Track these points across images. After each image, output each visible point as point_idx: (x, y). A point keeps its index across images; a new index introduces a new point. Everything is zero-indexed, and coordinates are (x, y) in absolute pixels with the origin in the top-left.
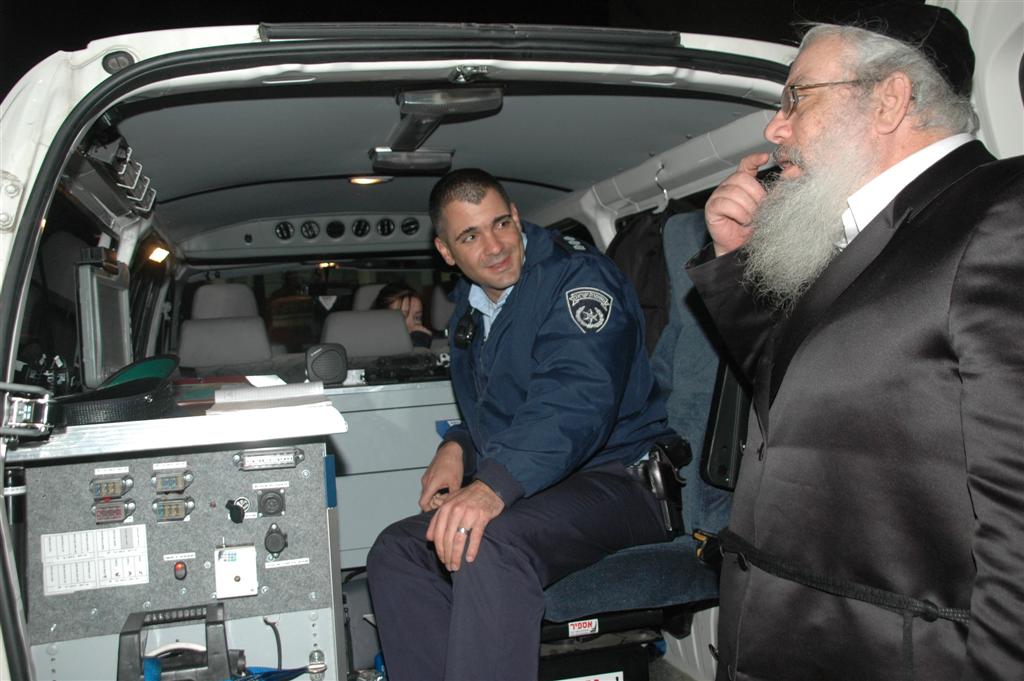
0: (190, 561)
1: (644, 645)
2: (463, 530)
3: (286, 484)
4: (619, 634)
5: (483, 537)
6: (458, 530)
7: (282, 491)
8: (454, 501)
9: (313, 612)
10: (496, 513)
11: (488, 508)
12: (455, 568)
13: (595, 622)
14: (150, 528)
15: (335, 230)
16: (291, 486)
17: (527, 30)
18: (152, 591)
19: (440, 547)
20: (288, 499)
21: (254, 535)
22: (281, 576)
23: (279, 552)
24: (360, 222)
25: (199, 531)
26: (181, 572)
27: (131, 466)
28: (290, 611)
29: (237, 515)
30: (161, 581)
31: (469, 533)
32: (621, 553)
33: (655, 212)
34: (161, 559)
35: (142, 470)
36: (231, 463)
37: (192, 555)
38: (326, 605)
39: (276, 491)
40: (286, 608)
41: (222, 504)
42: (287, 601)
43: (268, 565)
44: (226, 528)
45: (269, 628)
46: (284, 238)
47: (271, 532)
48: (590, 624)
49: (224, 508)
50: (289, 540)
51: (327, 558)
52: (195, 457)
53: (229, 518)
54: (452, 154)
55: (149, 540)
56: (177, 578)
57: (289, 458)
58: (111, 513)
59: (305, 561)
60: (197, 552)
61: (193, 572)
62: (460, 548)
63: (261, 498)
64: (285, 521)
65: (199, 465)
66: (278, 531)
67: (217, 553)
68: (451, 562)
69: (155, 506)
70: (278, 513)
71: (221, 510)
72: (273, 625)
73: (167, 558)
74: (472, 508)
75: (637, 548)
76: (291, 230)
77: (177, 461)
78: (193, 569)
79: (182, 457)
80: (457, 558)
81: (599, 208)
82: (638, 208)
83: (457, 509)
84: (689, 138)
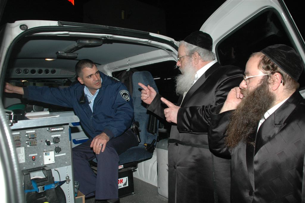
0: (36, 156)
1: (132, 170)
2: (101, 145)
3: (60, 135)
4: (126, 168)
5: (106, 146)
6: (100, 144)
7: (59, 137)
8: (98, 138)
9: (66, 167)
10: (108, 140)
11: (107, 139)
12: (98, 153)
13: (122, 166)
14: (26, 148)
15: (33, 72)
16: (61, 136)
17: (119, 28)
18: (26, 164)
19: (94, 149)
20: (60, 139)
21: (52, 148)
22: (59, 158)
23: (58, 152)
24: (40, 70)
25: (38, 148)
26: (34, 159)
27: (20, 132)
28: (61, 167)
29: (48, 143)
30: (28, 162)
31: (102, 145)
32: (131, 149)
33: (127, 71)
34: (28, 156)
35: (23, 133)
36: (46, 131)
37: (36, 154)
38: (70, 165)
39: (58, 137)
40: (60, 166)
41: (44, 141)
42: (60, 164)
43: (56, 156)
44: (45, 147)
45: (56, 171)
46: (18, 73)
47: (56, 147)
48: (121, 166)
49: (44, 142)
50: (61, 149)
51: (70, 153)
52: (37, 129)
53: (46, 144)
54: (78, 54)
55: (25, 151)
56: (33, 160)
57: (62, 129)
58: (18, 144)
59: (65, 154)
60: (38, 154)
61: (36, 159)
62: (100, 149)
63: (53, 139)
64: (60, 145)
65: (38, 131)
66: (58, 147)
67: (44, 153)
68: (98, 152)
69: (27, 142)
70: (58, 143)
71: (44, 143)
72: (57, 171)
73: (30, 155)
74: (103, 139)
75: (133, 147)
76: (20, 71)
77: (32, 130)
78: (37, 158)
79: (34, 129)
80: (99, 151)
81: (108, 69)
82: (119, 70)
83: (99, 140)
84: (138, 54)
